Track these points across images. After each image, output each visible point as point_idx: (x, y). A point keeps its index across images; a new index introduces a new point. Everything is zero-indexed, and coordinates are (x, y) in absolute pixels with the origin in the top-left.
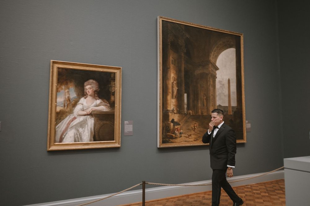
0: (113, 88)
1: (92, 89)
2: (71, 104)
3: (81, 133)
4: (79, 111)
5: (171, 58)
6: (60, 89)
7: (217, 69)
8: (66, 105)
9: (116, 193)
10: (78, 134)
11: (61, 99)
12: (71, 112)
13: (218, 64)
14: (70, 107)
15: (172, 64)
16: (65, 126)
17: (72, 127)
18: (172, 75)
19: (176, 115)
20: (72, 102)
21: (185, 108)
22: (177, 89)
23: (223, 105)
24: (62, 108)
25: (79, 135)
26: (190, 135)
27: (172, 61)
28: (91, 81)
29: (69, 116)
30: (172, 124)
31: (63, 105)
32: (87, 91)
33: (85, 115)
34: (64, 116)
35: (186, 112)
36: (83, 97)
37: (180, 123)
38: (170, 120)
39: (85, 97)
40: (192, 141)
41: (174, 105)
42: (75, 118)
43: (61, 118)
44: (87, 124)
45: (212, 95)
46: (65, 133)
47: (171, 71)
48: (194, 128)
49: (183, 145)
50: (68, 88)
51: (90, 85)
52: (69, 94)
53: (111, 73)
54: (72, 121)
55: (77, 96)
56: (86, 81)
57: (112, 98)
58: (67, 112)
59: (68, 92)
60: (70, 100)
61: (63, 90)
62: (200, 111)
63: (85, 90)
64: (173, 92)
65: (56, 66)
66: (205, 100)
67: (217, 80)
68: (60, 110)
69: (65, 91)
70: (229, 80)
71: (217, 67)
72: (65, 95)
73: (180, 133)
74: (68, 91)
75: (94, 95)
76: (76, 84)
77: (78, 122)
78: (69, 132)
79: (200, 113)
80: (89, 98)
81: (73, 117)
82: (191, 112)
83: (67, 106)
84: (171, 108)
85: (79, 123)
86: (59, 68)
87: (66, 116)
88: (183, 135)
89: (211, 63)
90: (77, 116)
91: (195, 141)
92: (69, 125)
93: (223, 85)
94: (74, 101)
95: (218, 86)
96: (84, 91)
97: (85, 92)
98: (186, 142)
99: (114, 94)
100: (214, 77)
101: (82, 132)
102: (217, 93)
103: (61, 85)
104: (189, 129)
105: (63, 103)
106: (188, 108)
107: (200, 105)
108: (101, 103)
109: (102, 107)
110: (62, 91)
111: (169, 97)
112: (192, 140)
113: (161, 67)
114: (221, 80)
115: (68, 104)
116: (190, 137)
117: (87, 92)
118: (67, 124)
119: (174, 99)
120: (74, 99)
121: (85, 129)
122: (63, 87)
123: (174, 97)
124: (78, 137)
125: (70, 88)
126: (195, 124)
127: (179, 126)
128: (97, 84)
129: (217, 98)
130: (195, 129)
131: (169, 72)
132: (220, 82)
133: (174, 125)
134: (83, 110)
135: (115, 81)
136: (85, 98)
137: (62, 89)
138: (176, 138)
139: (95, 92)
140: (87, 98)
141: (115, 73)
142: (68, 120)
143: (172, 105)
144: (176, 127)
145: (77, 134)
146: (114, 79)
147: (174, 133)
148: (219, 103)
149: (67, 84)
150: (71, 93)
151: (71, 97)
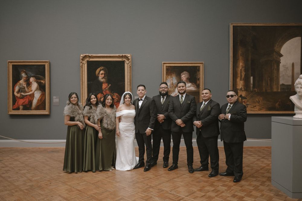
0: (198, 76)
1: (185, 77)
5: (240, 52)
6: (168, 78)
7: (281, 56)
8: (171, 87)
13: (282, 52)
14: (173, 88)
15: (241, 56)
18: (241, 64)
19: (243, 92)
21: (252, 87)
22: (245, 74)
23: (286, 84)
26: (255, 106)
27: (241, 54)
28: (185, 72)
29: (173, 93)
30: (240, 98)
32: (183, 78)
35: (252, 90)
37: (247, 98)
38: (239, 95)
40: (257, 111)
41: (242, 85)
45: (276, 76)
47: (240, 61)
49: (249, 113)
50: (172, 77)
51: (185, 74)
53: (196, 67)
56: (182, 73)
57: (198, 82)
59: (172, 79)
60: (173, 84)
62: (264, 89)
63: (181, 78)
64: (241, 76)
65: (165, 65)
66: (269, 81)
67: (281, 65)
70: (293, 64)
71: (281, 54)
72: (171, 81)
73: (247, 105)
75: (187, 81)
76: (176, 75)
79: (264, 91)
81: (175, 94)
82: (256, 89)
84: (239, 87)
86: (167, 66)
88: (249, 106)
89: (276, 52)
90: (177, 93)
91: (259, 110)
93: (287, 68)
95: (281, 68)
98: (251, 110)
99: (199, 79)
100: (278, 63)
102: (281, 75)
103: (168, 75)
104: (254, 102)
106: (254, 87)
107: (264, 84)
108: (191, 85)
109: (192, 87)
110: (169, 79)
111: (238, 80)
112: (257, 109)
113: (232, 59)
114: (284, 64)
116: (255, 108)
119: (242, 81)
122: (169, 77)
123: (242, 79)
126: (259, 98)
127: (246, 100)
128: (188, 74)
129: (281, 79)
130: (259, 102)
131: (238, 62)
132: (284, 66)
133: (242, 99)
135: (199, 71)
137: (169, 78)
139: (187, 79)
141: (199, 66)
143: (240, 85)
144: (244, 100)
146: (199, 70)
148: (281, 82)
149: (171, 75)
150: (173, 80)
151: (174, 82)
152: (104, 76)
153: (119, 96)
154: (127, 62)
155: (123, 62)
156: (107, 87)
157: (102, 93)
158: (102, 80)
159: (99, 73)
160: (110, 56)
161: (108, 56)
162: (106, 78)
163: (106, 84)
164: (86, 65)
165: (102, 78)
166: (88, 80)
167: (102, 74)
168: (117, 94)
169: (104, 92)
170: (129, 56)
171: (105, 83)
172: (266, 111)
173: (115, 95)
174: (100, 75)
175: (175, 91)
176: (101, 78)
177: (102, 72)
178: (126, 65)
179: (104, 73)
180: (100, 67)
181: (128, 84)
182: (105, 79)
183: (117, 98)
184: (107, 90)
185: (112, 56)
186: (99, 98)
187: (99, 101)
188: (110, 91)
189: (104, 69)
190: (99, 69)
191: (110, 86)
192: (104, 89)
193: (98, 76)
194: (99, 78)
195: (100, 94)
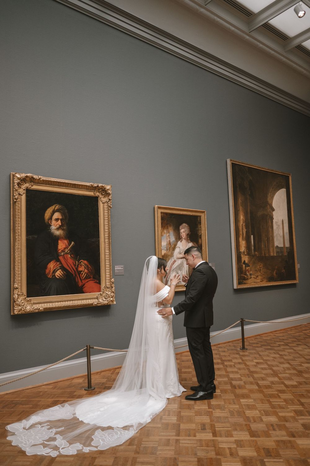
0: (200, 231)
1: (185, 233)
2: (171, 248)
4: (177, 254)
5: (240, 200)
6: (163, 233)
7: (273, 210)
8: (168, 248)
9: (223, 331)
11: (164, 244)
12: (172, 255)
13: (274, 205)
14: (171, 250)
15: (241, 206)
17: (173, 270)
18: (242, 217)
19: (246, 256)
20: (172, 245)
21: (253, 249)
22: (246, 231)
23: (279, 246)
24: (165, 252)
26: (257, 276)
27: (241, 203)
28: (184, 224)
29: (170, 260)
31: (166, 249)
32: (182, 234)
33: (182, 258)
35: (253, 254)
38: (243, 262)
39: (181, 240)
40: (259, 282)
42: (175, 261)
44: (184, 267)
45: (271, 236)
46: (169, 276)
47: (241, 213)
48: (259, 269)
49: (254, 286)
50: (169, 232)
51: (184, 228)
52: (170, 239)
53: (197, 217)
54: (173, 264)
55: (175, 240)
56: (181, 225)
57: (200, 241)
58: (169, 255)
59: (169, 236)
60: (170, 244)
62: (263, 252)
63: (180, 234)
64: (243, 234)
65: (160, 211)
66: (266, 241)
67: (274, 221)
68: (164, 254)
69: (166, 235)
70: (283, 221)
71: (273, 208)
72: (167, 239)
74: (169, 234)
75: (187, 238)
76: (174, 228)
79: (263, 255)
80: (184, 241)
82: (257, 253)
83: (169, 250)
84: (242, 249)
86: (161, 213)
88: (252, 276)
89: (269, 204)
90: (176, 259)
91: (261, 282)
92: (171, 268)
93: (279, 226)
95: (275, 226)
97: (180, 236)
98: (255, 283)
99: (201, 237)
100: (272, 218)
102: (275, 234)
103: (164, 229)
104: (256, 271)
105: (166, 246)
106: (255, 250)
107: (263, 246)
110: (165, 235)
111: (241, 239)
112: (259, 281)
116: (257, 278)
117: (182, 236)
118: (170, 267)
120: (174, 243)
121: (182, 271)
122: (166, 231)
123: (244, 239)
125: (170, 232)
126: (260, 265)
128: (189, 227)
129: (275, 239)
130: (261, 270)
131: (239, 214)
132: (276, 222)
133: (245, 267)
134: (180, 254)
135: (201, 224)
137: (165, 233)
138: (248, 279)
139: (187, 235)
140: (182, 242)
141: (200, 217)
142: (170, 263)
143: (243, 247)
144: (247, 268)
147: (246, 274)
148: (276, 244)
149: (168, 228)
150: (171, 237)
151: (171, 241)
152: (60, 224)
153: (89, 266)
154: (103, 199)
155: (96, 199)
156: (66, 248)
157: (58, 260)
158: (58, 233)
159: (51, 218)
160: (75, 185)
161: (71, 184)
162: (65, 228)
163: (66, 242)
164: (24, 197)
165: (58, 229)
166: (29, 232)
167: (57, 220)
168: (86, 262)
169: (61, 258)
170: (108, 188)
171: (62, 238)
172: (267, 282)
173: (82, 263)
174: (53, 222)
175: (173, 256)
176: (55, 228)
177: (57, 215)
178: (101, 205)
179: (60, 217)
180: (52, 205)
181: (106, 242)
182: (63, 230)
183: (86, 271)
184: (67, 253)
185: (77, 185)
186: (51, 270)
187: (51, 277)
188: (72, 255)
189: (60, 210)
190: (50, 208)
191: (73, 244)
192: (61, 251)
193: (50, 223)
194: (51, 228)
195: (53, 263)
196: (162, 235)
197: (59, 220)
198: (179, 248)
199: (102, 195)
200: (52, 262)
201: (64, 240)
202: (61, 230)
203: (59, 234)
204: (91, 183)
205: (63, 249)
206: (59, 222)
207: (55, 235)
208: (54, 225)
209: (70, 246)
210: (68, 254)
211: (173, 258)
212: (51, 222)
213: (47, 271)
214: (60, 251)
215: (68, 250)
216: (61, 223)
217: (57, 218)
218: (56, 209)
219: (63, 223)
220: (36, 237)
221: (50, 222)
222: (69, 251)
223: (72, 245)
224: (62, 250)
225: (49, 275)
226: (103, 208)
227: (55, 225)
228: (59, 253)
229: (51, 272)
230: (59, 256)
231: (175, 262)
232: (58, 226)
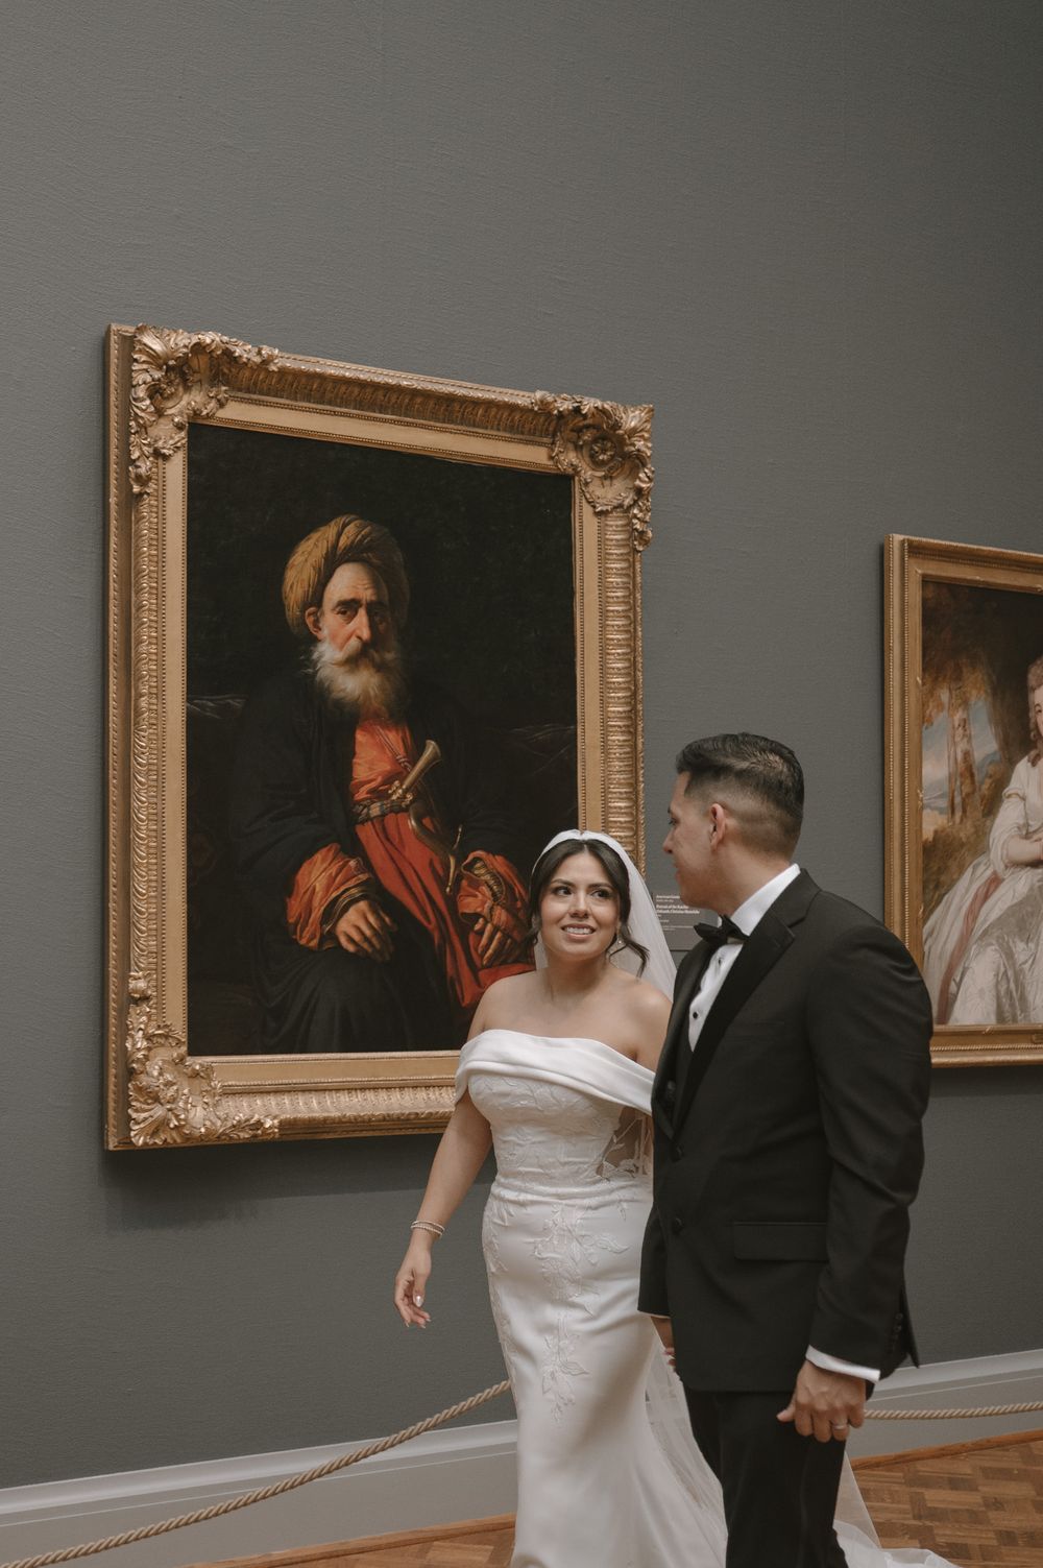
2: (977, 796)
3: (1022, 970)
4: (1013, 837)
6: (931, 709)
8: (958, 800)
10: (1010, 973)
11: (936, 770)
12: (978, 844)
14: (976, 811)
16: (959, 924)
17: (985, 933)
20: (982, 783)
24: (942, 821)
25: (1016, 981)
29: (970, 870)
31: (944, 803)
32: (1040, 719)
33: (1035, 863)
34: (953, 865)
36: (1026, 752)
39: (1033, 753)
42: (995, 881)
43: (943, 878)
46: (961, 969)
50: (965, 703)
52: (969, 741)
54: (986, 897)
55: (1002, 748)
58: (962, 845)
59: (964, 723)
60: (972, 775)
61: (945, 713)
63: (1031, 714)
65: (917, 567)
68: (936, 832)
69: (952, 716)
72: (955, 744)
74: (965, 716)
76: (994, 678)
77: (1009, 904)
78: (973, 964)
81: (989, 873)
83: (964, 811)
85: (1013, 910)
86: (927, 581)
87: (961, 870)
90: (1002, 866)
92: (976, 917)
94: (991, 777)
96: (1028, 719)
97: (1032, 726)
101: (1027, 966)
103: (936, 680)
105: (946, 788)
110: (940, 719)
115: (968, 795)
117: (1041, 728)
118: (967, 917)
120: (991, 769)
121: (1037, 945)
122: (944, 695)
124: (1009, 992)
125: (973, 700)
134: (1027, 836)
136: (1034, 763)
137: (940, 706)
142: (967, 891)
145: (1006, 972)
149: (958, 678)
150: (974, 730)
151: (978, 756)
152: (366, 634)
153: (519, 888)
155: (559, 487)
156: (396, 775)
157: (352, 847)
158: (352, 685)
159: (316, 598)
160: (450, 399)
161: (427, 395)
162: (389, 656)
163: (393, 738)
164: (176, 472)
165: (352, 662)
166: (200, 674)
167: (348, 608)
168: (499, 863)
169: (366, 833)
170: (632, 424)
171: (376, 716)
173: (479, 870)
174: (330, 621)
176: (338, 654)
177: (347, 582)
178: (587, 529)
179: (367, 595)
180: (325, 522)
181: (616, 752)
182: (380, 668)
183: (501, 915)
184: (397, 809)
185: (464, 401)
186: (316, 902)
187: (314, 943)
188: (427, 821)
189: (369, 548)
190: (315, 536)
191: (434, 757)
192: (370, 792)
193: (310, 626)
194: (315, 656)
195: (323, 860)
196: (925, 720)
197: (362, 612)
198: (1023, 799)
199: (597, 464)
200: (318, 856)
201: (386, 727)
202: (372, 671)
203: (357, 693)
204: (539, 395)
205: (379, 779)
206: (361, 624)
207: (336, 695)
208: (333, 637)
209: (414, 764)
210: (406, 810)
211: (982, 859)
212: (316, 623)
213: (295, 907)
214: (362, 794)
215: (406, 791)
216: (372, 626)
217: (347, 595)
218: (343, 541)
219: (382, 627)
220: (237, 703)
221: (309, 621)
222: (410, 797)
223: (428, 763)
224: (373, 785)
225: (302, 931)
226: (602, 542)
227: (340, 640)
228: (359, 803)
229: (317, 913)
230: (357, 823)
231: (996, 887)
232: (354, 643)
